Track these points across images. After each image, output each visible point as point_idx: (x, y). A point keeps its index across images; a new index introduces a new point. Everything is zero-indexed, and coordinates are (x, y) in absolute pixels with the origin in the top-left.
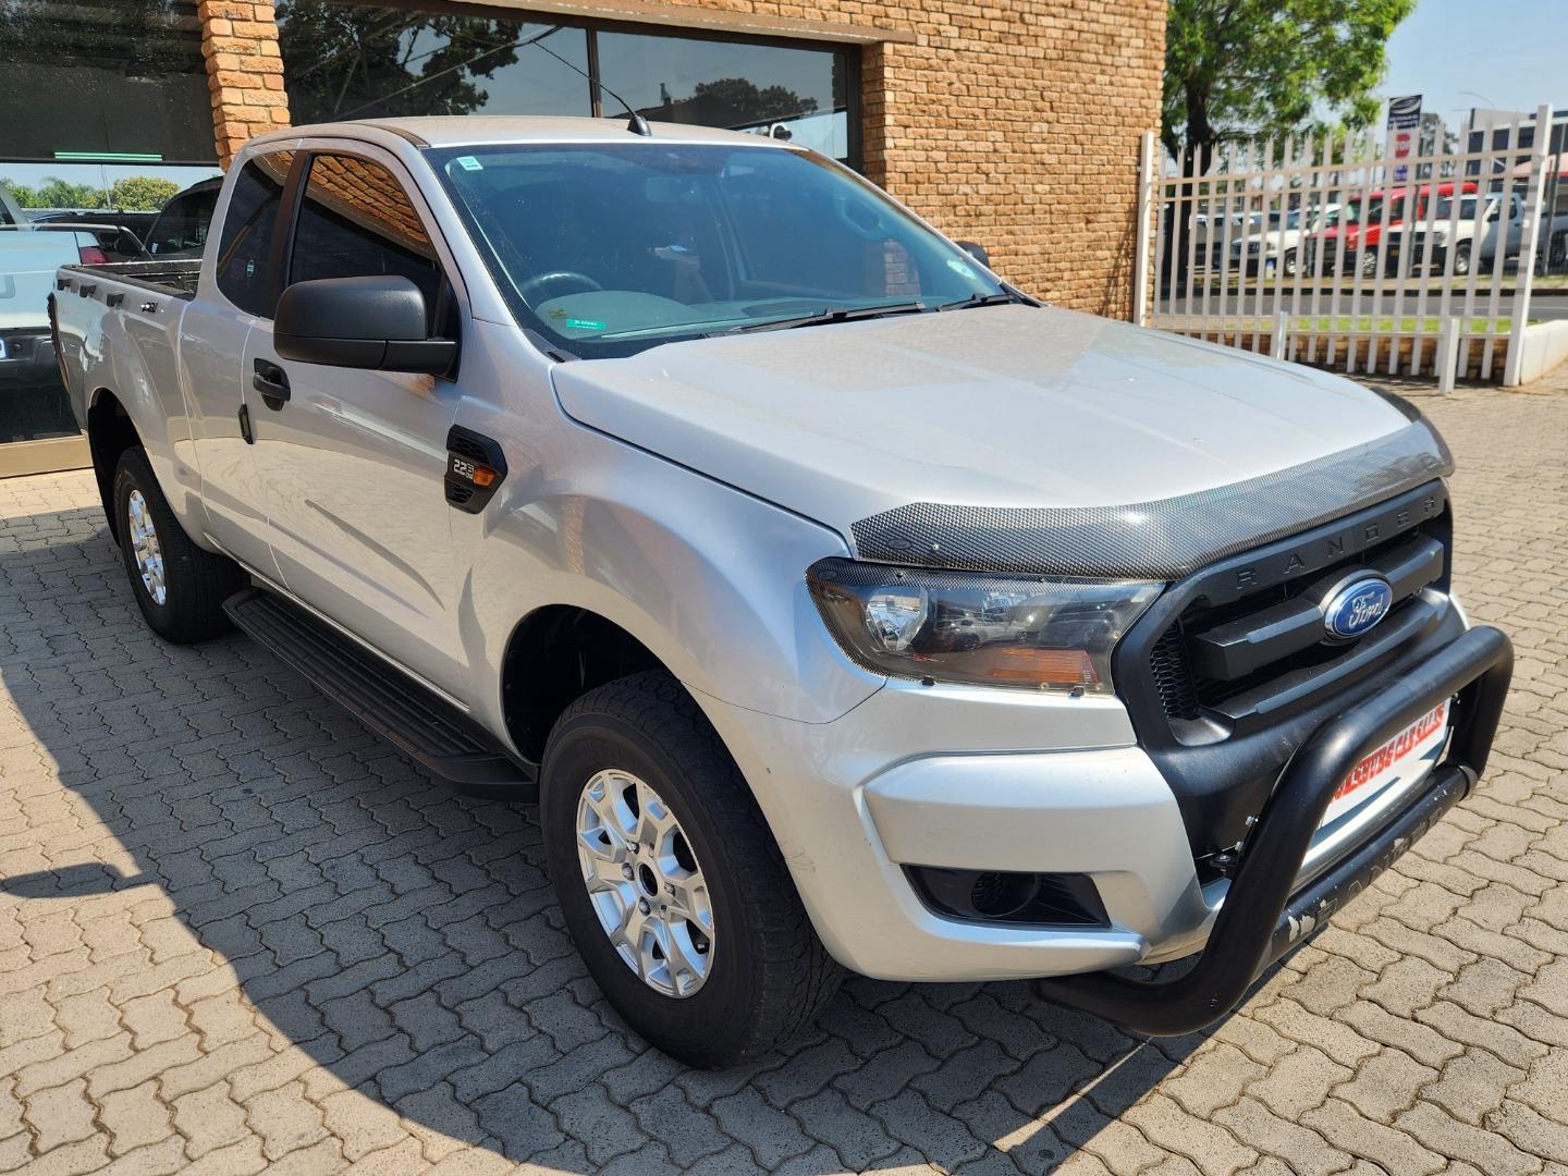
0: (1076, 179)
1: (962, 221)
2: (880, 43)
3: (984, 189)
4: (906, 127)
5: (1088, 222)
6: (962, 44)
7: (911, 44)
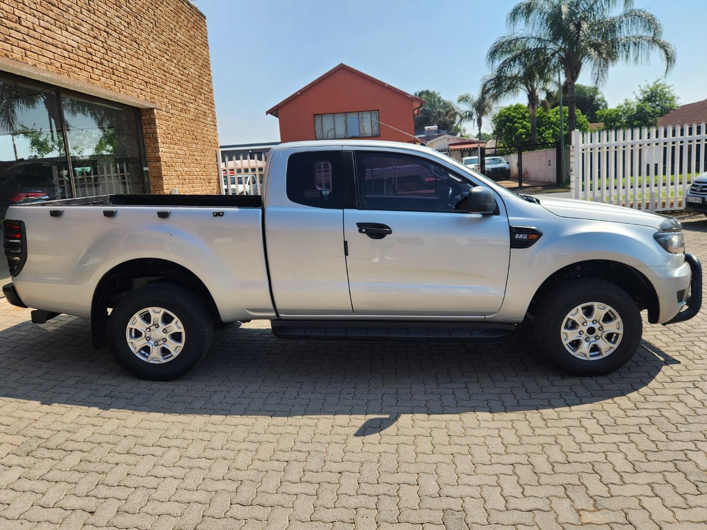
0: (205, 166)
1: (182, 182)
2: (153, 109)
3: (185, 169)
4: (164, 143)
5: (209, 183)
6: (173, 111)
7: (161, 110)
